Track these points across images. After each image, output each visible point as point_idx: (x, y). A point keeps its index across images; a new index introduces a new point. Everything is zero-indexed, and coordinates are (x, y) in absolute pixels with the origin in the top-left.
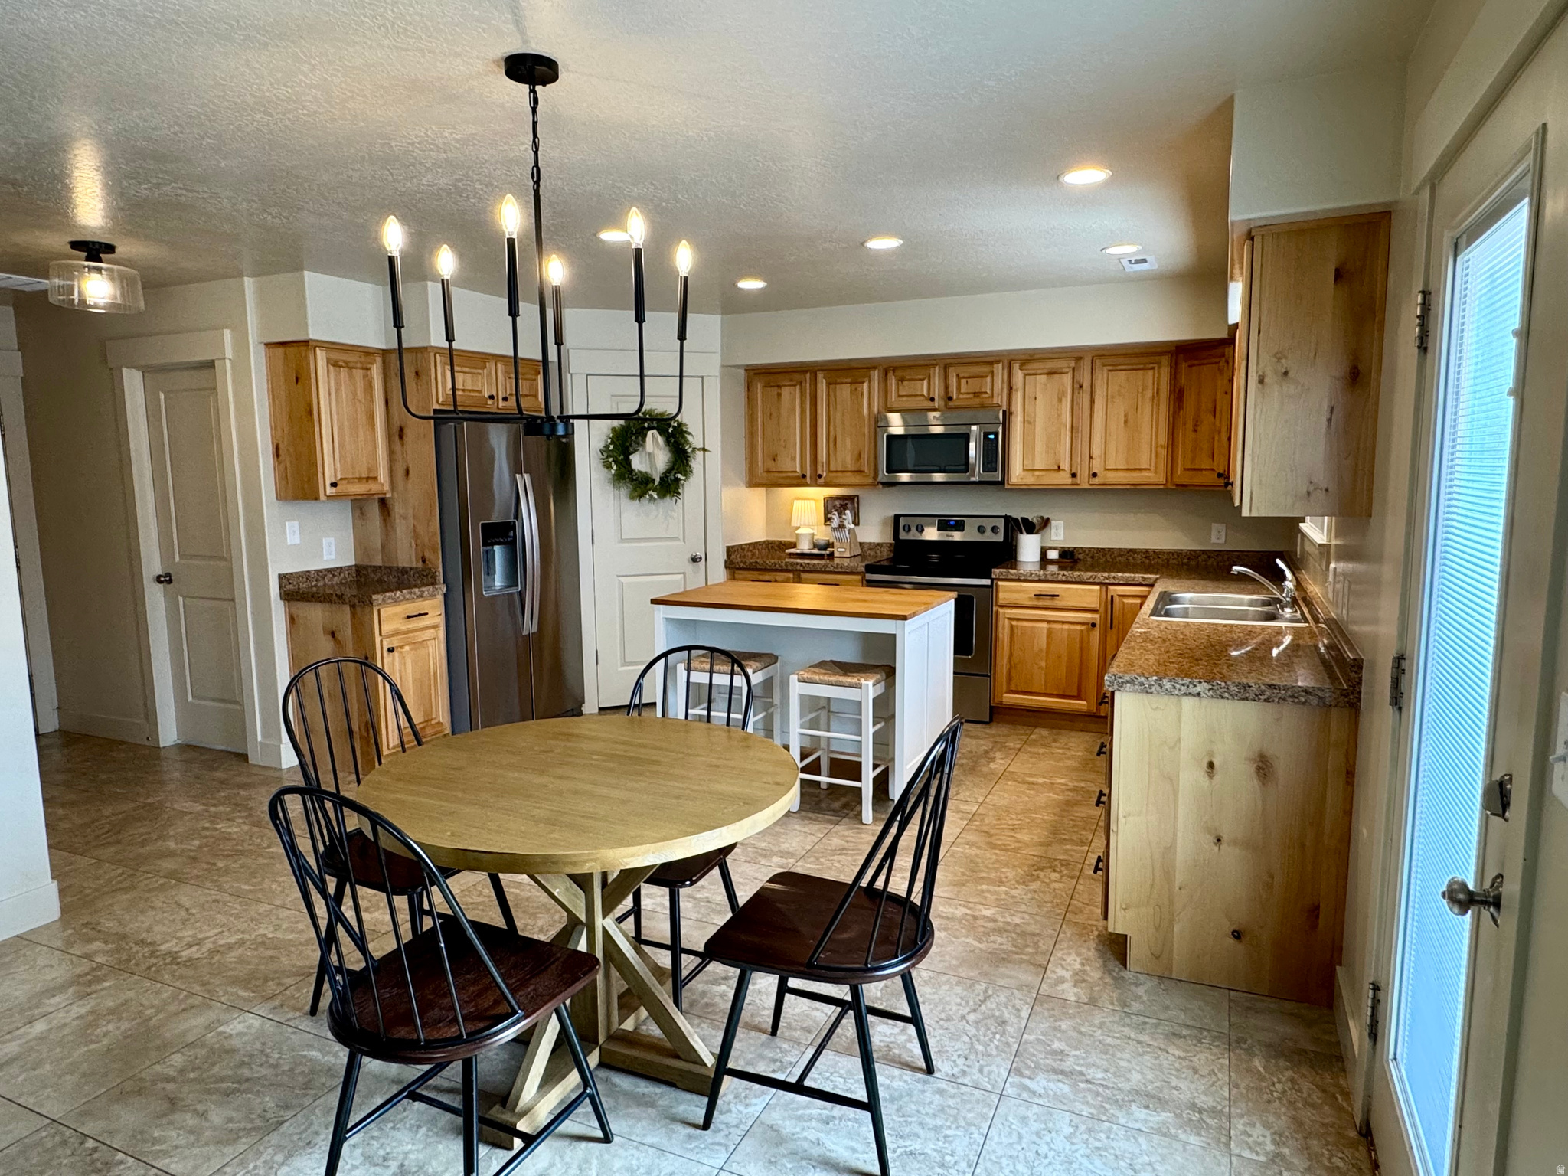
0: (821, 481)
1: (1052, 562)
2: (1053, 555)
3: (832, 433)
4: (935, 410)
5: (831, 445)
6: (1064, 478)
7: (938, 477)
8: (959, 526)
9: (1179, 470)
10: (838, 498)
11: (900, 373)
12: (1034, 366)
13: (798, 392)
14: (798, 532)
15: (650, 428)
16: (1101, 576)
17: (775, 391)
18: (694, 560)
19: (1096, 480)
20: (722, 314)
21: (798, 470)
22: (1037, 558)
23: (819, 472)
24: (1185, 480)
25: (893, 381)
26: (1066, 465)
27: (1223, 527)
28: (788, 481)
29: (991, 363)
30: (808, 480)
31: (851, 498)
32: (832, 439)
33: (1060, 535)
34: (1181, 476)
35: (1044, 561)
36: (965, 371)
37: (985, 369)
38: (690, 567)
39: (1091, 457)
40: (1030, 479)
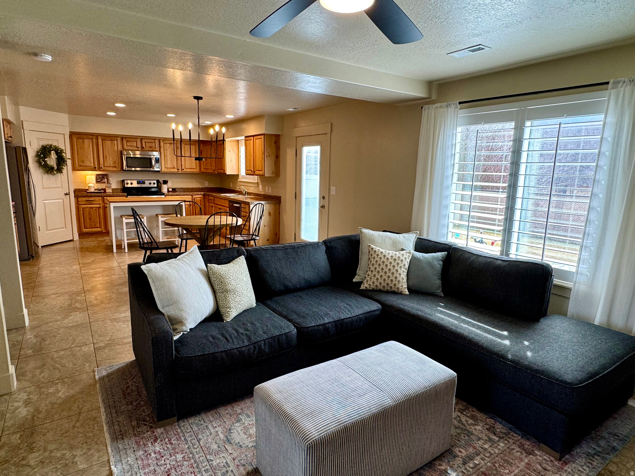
0: (101, 169)
1: (171, 191)
2: (170, 190)
3: (105, 155)
4: (138, 150)
5: (105, 159)
6: (176, 170)
7: (138, 169)
8: (144, 183)
9: (202, 169)
10: (101, 175)
11: (126, 139)
12: (165, 142)
13: (91, 142)
14: (89, 185)
15: (52, 150)
16: (191, 193)
17: (81, 141)
18: (66, 194)
19: (183, 171)
20: (68, 114)
21: (93, 166)
22: (167, 191)
23: (101, 167)
24: (204, 171)
25: (125, 141)
26: (176, 167)
27: (207, 182)
28: (89, 169)
29: (154, 139)
30: (97, 169)
31: (106, 175)
32: (105, 156)
33: (170, 185)
34: (203, 170)
35: (168, 191)
36: (146, 141)
37: (153, 141)
38: (64, 197)
39: (182, 165)
40: (166, 170)
